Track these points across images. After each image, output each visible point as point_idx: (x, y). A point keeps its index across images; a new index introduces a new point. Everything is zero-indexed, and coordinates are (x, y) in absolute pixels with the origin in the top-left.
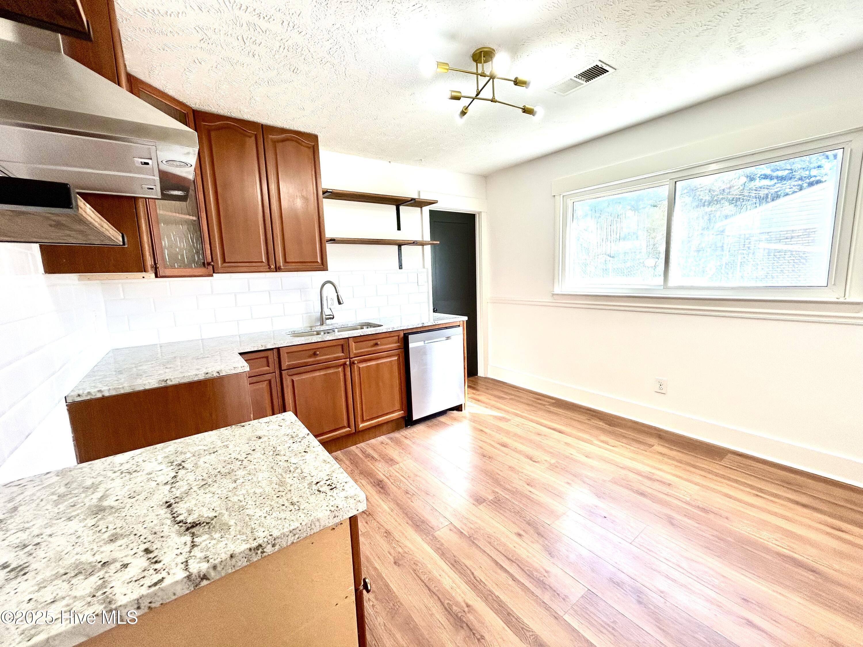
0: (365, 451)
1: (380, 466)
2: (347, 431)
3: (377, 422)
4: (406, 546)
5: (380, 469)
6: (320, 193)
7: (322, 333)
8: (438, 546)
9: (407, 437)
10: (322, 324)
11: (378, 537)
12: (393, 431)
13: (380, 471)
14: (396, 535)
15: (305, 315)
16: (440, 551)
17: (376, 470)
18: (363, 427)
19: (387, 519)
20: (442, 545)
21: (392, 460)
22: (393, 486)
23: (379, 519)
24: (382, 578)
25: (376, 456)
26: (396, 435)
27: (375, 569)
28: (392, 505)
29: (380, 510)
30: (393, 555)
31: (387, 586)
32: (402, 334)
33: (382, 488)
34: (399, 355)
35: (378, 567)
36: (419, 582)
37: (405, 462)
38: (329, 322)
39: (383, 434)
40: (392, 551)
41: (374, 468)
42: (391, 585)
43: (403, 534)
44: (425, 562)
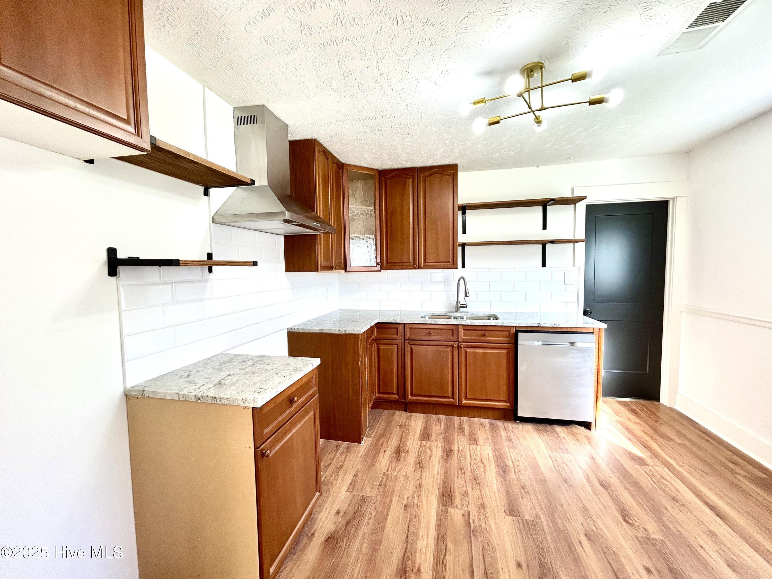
0: (463, 424)
1: (462, 440)
2: (450, 402)
3: (479, 404)
4: (422, 502)
5: (459, 442)
6: (456, 208)
7: (453, 318)
8: (442, 518)
9: (507, 429)
10: (457, 311)
11: (412, 484)
12: (499, 419)
13: (458, 443)
14: (423, 492)
15: (446, 302)
16: (439, 522)
17: (456, 441)
18: (466, 403)
19: (429, 477)
20: (446, 519)
21: (475, 440)
22: (456, 458)
23: (423, 474)
24: (389, 509)
25: (466, 431)
26: (500, 423)
27: (391, 501)
28: (442, 471)
29: (431, 468)
30: (409, 501)
31: (387, 514)
32: (514, 331)
33: (448, 456)
34: (509, 349)
35: (393, 501)
36: (406, 528)
37: (483, 447)
38: (462, 309)
39: (488, 418)
40: (410, 498)
41: (456, 439)
42: (389, 517)
43: (429, 493)
44: (422, 520)
